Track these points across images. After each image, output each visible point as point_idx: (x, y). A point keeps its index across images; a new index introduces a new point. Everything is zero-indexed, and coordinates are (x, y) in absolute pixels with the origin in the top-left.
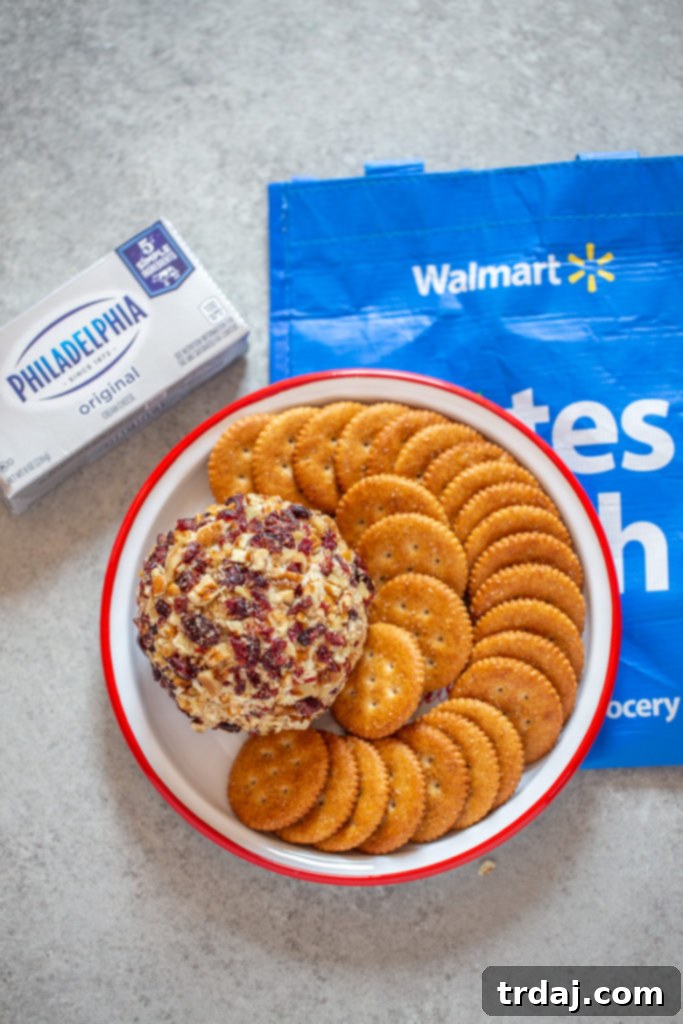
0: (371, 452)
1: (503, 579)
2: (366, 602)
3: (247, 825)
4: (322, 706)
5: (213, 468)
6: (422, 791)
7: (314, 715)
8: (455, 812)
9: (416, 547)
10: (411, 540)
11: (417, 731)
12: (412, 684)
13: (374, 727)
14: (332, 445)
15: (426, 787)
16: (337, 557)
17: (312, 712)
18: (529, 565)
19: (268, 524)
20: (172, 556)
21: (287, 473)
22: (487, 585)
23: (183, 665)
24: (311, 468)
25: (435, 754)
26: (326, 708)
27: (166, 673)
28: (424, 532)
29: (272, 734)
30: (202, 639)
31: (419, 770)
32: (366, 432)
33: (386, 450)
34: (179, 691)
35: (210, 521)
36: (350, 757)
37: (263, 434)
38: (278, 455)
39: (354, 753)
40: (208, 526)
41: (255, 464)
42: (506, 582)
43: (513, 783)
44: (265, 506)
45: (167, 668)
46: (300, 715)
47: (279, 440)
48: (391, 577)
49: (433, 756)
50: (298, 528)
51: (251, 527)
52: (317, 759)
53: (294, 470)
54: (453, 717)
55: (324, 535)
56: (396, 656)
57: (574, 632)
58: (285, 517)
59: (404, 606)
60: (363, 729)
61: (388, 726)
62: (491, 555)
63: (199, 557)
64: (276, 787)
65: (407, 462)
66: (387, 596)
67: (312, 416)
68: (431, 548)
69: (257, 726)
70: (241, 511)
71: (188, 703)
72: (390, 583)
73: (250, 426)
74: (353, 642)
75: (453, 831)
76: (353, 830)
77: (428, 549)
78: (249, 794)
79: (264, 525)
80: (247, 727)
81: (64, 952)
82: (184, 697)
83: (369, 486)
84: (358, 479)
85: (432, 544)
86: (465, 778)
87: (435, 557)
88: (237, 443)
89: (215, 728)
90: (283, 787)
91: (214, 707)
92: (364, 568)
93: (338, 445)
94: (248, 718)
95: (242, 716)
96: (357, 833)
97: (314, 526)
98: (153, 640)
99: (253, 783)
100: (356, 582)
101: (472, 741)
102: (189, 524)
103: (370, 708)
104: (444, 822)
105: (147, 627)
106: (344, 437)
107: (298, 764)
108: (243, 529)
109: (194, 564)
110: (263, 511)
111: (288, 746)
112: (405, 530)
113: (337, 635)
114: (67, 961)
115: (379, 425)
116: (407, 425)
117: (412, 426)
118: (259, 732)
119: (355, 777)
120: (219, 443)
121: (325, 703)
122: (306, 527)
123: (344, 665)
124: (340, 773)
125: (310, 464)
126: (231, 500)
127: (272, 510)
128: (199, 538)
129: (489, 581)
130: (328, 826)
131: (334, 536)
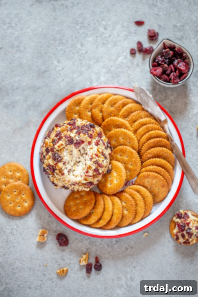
0: (113, 109)
1: (152, 151)
2: (110, 154)
3: (69, 217)
4: (94, 184)
5: (67, 111)
6: (121, 212)
7: (91, 187)
8: (131, 219)
9: (123, 139)
10: (121, 137)
11: (122, 194)
12: (122, 179)
13: (110, 191)
14: (102, 105)
15: (123, 211)
16: (102, 140)
17: (91, 186)
18: (159, 148)
19: (82, 128)
20: (52, 134)
21: (89, 114)
22: (147, 153)
23: (52, 168)
24: (96, 112)
25: (126, 201)
26: (95, 185)
27: (47, 171)
28: (125, 134)
29: (78, 192)
30: (57, 160)
31: (121, 206)
32: (112, 103)
33: (118, 109)
34: (51, 176)
35: (65, 125)
36: (102, 199)
37: (83, 102)
38: (87, 108)
39: (103, 198)
40: (64, 126)
41: (80, 111)
42: (153, 152)
43: (149, 211)
44: (82, 123)
45: (48, 169)
46: (87, 187)
47: (87, 104)
48: (116, 147)
49: (126, 202)
50: (90, 131)
51: (77, 128)
52: (92, 200)
53: (91, 112)
54: (133, 191)
55: (98, 133)
56: (118, 170)
57: (171, 169)
58: (87, 127)
59: (120, 155)
60: (107, 192)
61: (114, 191)
62: (148, 144)
63: (60, 135)
64: (78, 207)
65: (123, 113)
66: (115, 153)
67: (97, 97)
68: (127, 139)
69: (73, 188)
70: (75, 123)
71: (53, 180)
72: (116, 149)
73: (79, 99)
74: (105, 166)
75: (130, 224)
76: (101, 221)
77: (126, 139)
78: (70, 208)
79: (81, 128)
80: (71, 188)
81: (20, 261)
82: (52, 178)
83: (111, 120)
84: (109, 117)
85: (127, 138)
86: (135, 209)
87: (128, 142)
88: (75, 104)
89: (61, 188)
90: (81, 207)
91: (61, 181)
92: (110, 144)
93: (104, 106)
94: (71, 185)
95: (69, 184)
96: (103, 222)
97: (95, 130)
98: (44, 160)
99: (72, 205)
100: (107, 148)
101: (138, 198)
102: (59, 125)
103: (109, 185)
104: (128, 221)
105: (43, 156)
106: (106, 104)
107: (86, 200)
108: (74, 129)
109: (58, 137)
110: (81, 124)
111: (83, 195)
112: (120, 133)
113: (101, 164)
114: (21, 263)
115: (116, 101)
116: (125, 102)
117: (126, 103)
118: (74, 190)
119: (103, 205)
120: (69, 104)
121: (95, 183)
122: (93, 130)
123: (102, 173)
124: (99, 204)
125: (96, 111)
126: (72, 120)
127: (84, 124)
128: (61, 129)
129: (148, 152)
130: (95, 219)
131: (102, 134)
